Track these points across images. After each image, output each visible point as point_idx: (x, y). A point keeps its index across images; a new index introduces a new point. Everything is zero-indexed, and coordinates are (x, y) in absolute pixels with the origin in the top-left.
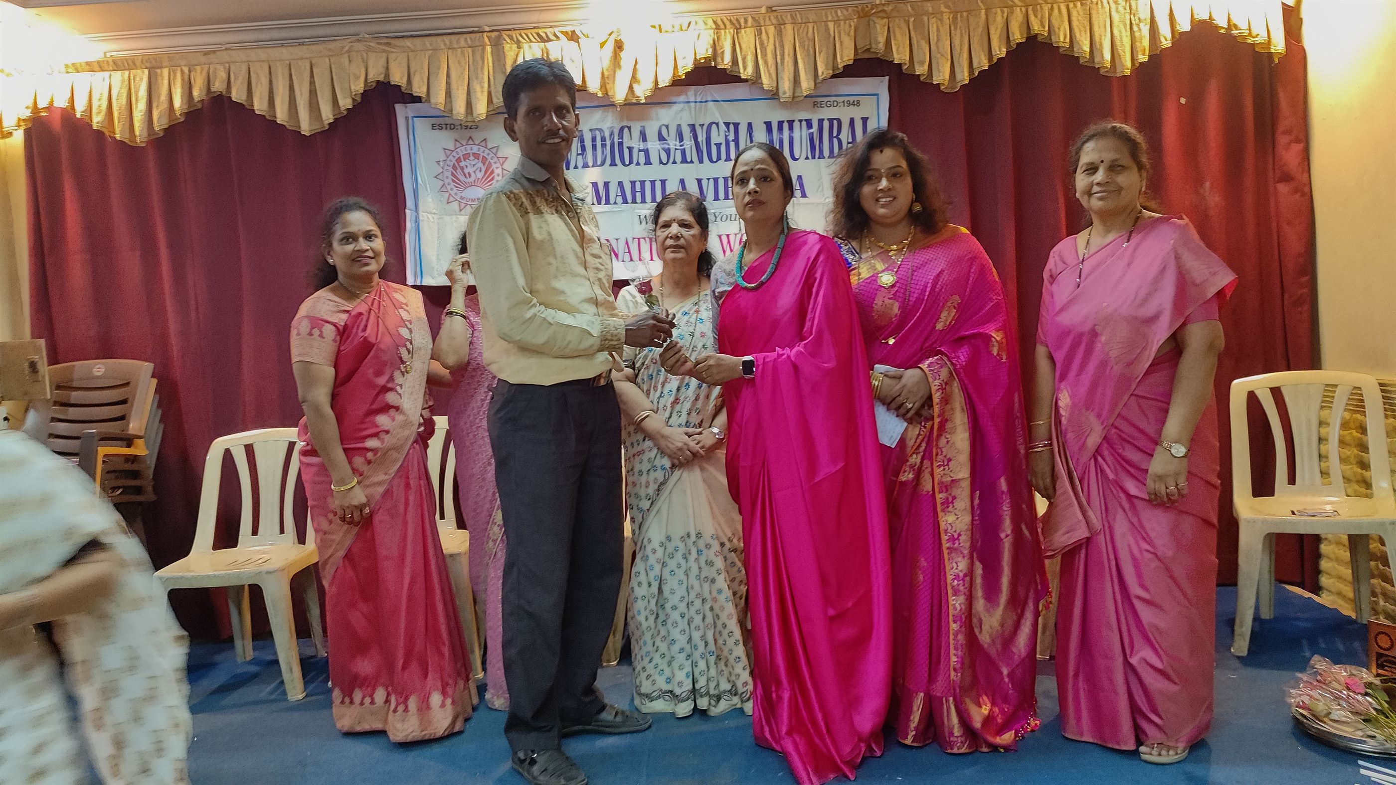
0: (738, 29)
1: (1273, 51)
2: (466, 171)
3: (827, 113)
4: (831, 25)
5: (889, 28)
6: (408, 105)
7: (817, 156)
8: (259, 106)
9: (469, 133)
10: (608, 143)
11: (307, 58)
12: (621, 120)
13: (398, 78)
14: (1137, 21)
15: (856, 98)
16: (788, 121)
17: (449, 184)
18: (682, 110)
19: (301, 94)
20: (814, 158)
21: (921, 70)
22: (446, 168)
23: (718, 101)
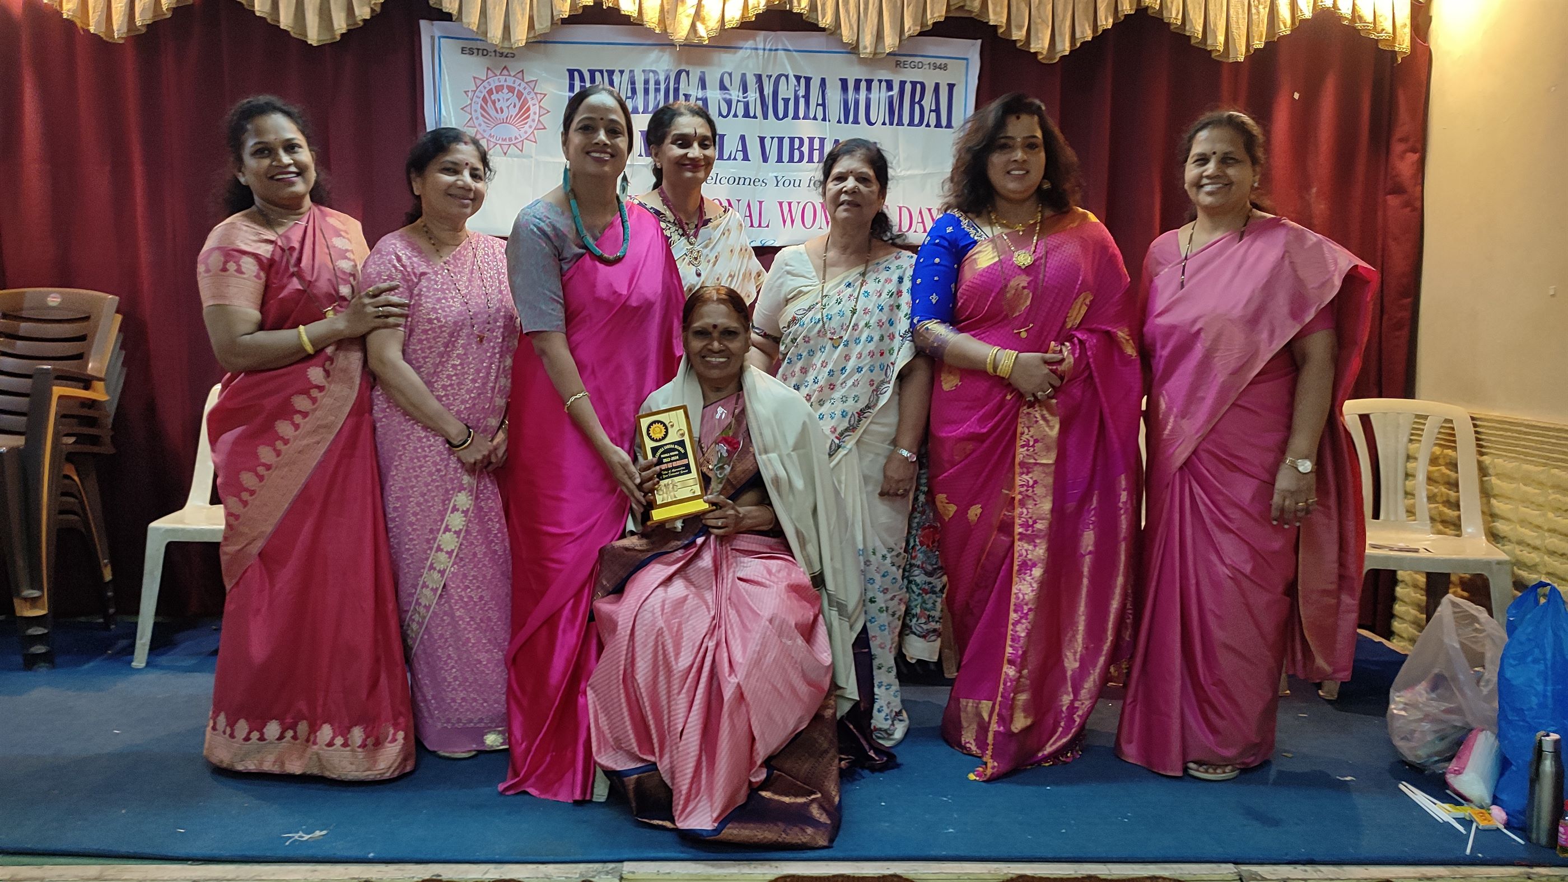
1: (1397, 49)
2: (498, 106)
3: (910, 75)
6: (434, 23)
7: (895, 122)
8: (261, 7)
9: (505, 62)
10: (663, 87)
12: (680, 63)
14: (1256, 2)
15: (944, 61)
16: (866, 80)
17: (477, 118)
18: (748, 57)
20: (891, 124)
21: (1018, 35)
22: (475, 99)
23: (790, 50)
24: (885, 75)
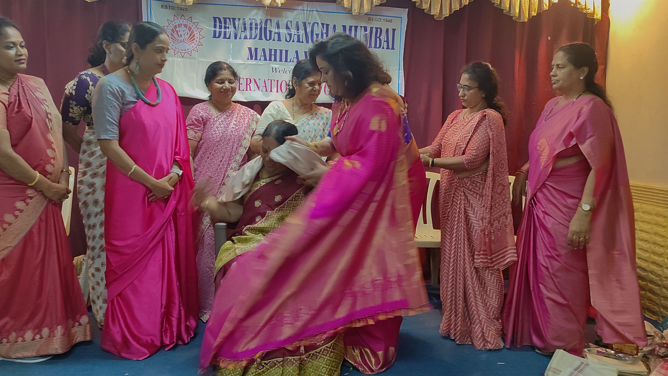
1: (595, 18)
2: (179, 33)
3: (375, 24)
9: (182, 12)
10: (259, 27)
12: (267, 16)
15: (390, 18)
16: (354, 26)
22: (168, 30)
23: (319, 11)
24: (363, 25)
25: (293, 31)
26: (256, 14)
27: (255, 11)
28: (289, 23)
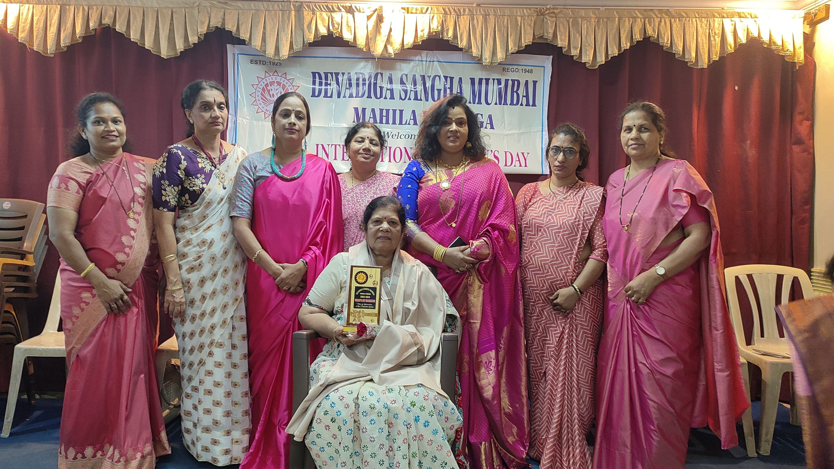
0: (458, 16)
1: (796, 61)
2: (271, 93)
3: (512, 76)
4: (519, 19)
5: (556, 23)
6: (235, 46)
7: (503, 103)
8: (134, 36)
9: (275, 68)
10: (367, 82)
11: (170, 8)
12: (377, 68)
13: (230, 26)
14: (714, 34)
15: (530, 68)
16: (485, 79)
17: (259, 100)
18: (417, 65)
19: (163, 31)
20: (500, 104)
21: (574, 52)
22: (258, 89)
23: (441, 62)
24: (497, 76)
25: (409, 87)
26: (364, 67)
27: (362, 64)
28: (404, 77)
